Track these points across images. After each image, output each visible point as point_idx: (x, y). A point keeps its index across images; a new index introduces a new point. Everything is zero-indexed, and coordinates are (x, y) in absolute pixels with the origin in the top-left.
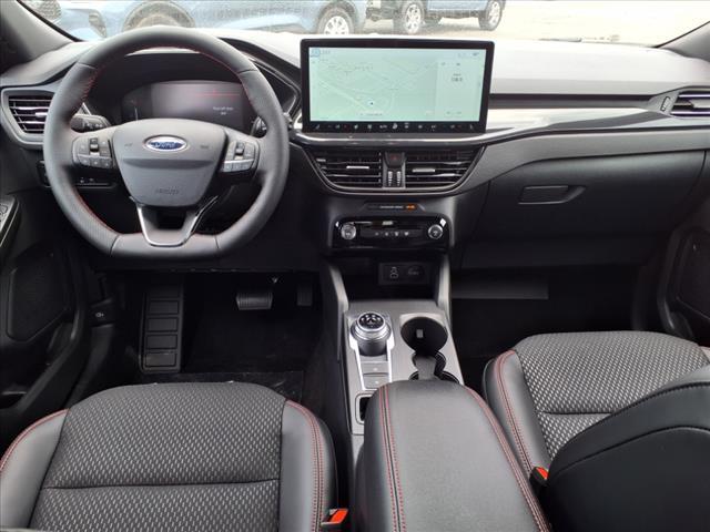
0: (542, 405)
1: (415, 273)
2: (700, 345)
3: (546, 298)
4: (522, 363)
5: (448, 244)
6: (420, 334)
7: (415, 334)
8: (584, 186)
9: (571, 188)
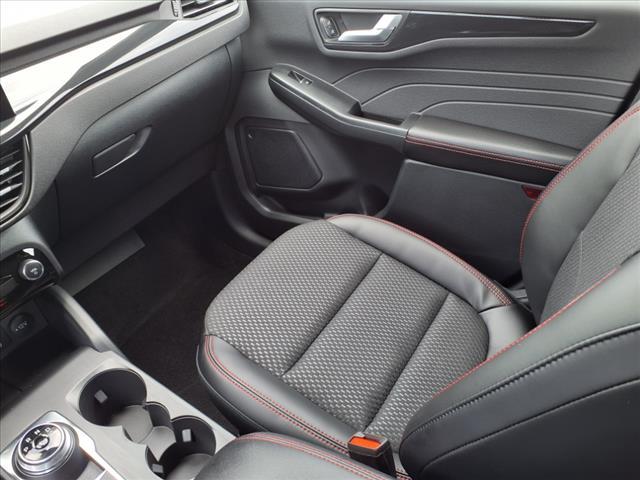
0: (279, 368)
1: (21, 326)
2: (322, 217)
3: (143, 245)
4: (228, 342)
5: (56, 273)
6: (101, 397)
7: (96, 401)
8: (150, 126)
9: (137, 133)
